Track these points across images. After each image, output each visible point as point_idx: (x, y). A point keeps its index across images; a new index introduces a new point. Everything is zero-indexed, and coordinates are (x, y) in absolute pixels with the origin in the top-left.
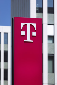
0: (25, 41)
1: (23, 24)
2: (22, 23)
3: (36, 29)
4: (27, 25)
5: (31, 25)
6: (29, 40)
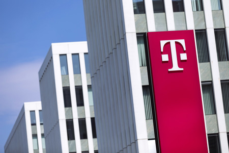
0: (169, 70)
3: (185, 49)
5: (176, 43)
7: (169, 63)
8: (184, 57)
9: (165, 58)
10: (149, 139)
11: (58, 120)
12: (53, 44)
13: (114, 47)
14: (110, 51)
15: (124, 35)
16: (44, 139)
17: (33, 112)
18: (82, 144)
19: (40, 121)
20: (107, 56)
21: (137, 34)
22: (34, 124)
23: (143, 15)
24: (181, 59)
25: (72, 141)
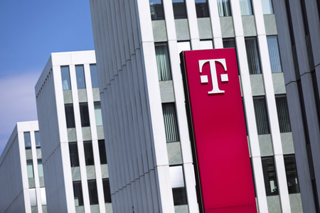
0: (209, 93)
1: (202, 63)
2: (200, 61)
3: (226, 69)
4: (208, 63)
5: (216, 62)
6: (216, 89)
7: (209, 85)
8: (225, 78)
9: (204, 79)
10: (170, 166)
11: (60, 143)
12: (52, 54)
13: (128, 58)
14: (124, 63)
15: (140, 44)
16: (41, 166)
17: (27, 134)
18: (87, 172)
19: (36, 144)
20: (119, 68)
21: (155, 43)
22: (28, 148)
23: (162, 21)
24: (222, 81)
25: (76, 168)
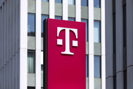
5: (70, 31)
7: (63, 47)
9: (60, 42)
15: (19, 49)
21: (28, 50)
24: (73, 45)
